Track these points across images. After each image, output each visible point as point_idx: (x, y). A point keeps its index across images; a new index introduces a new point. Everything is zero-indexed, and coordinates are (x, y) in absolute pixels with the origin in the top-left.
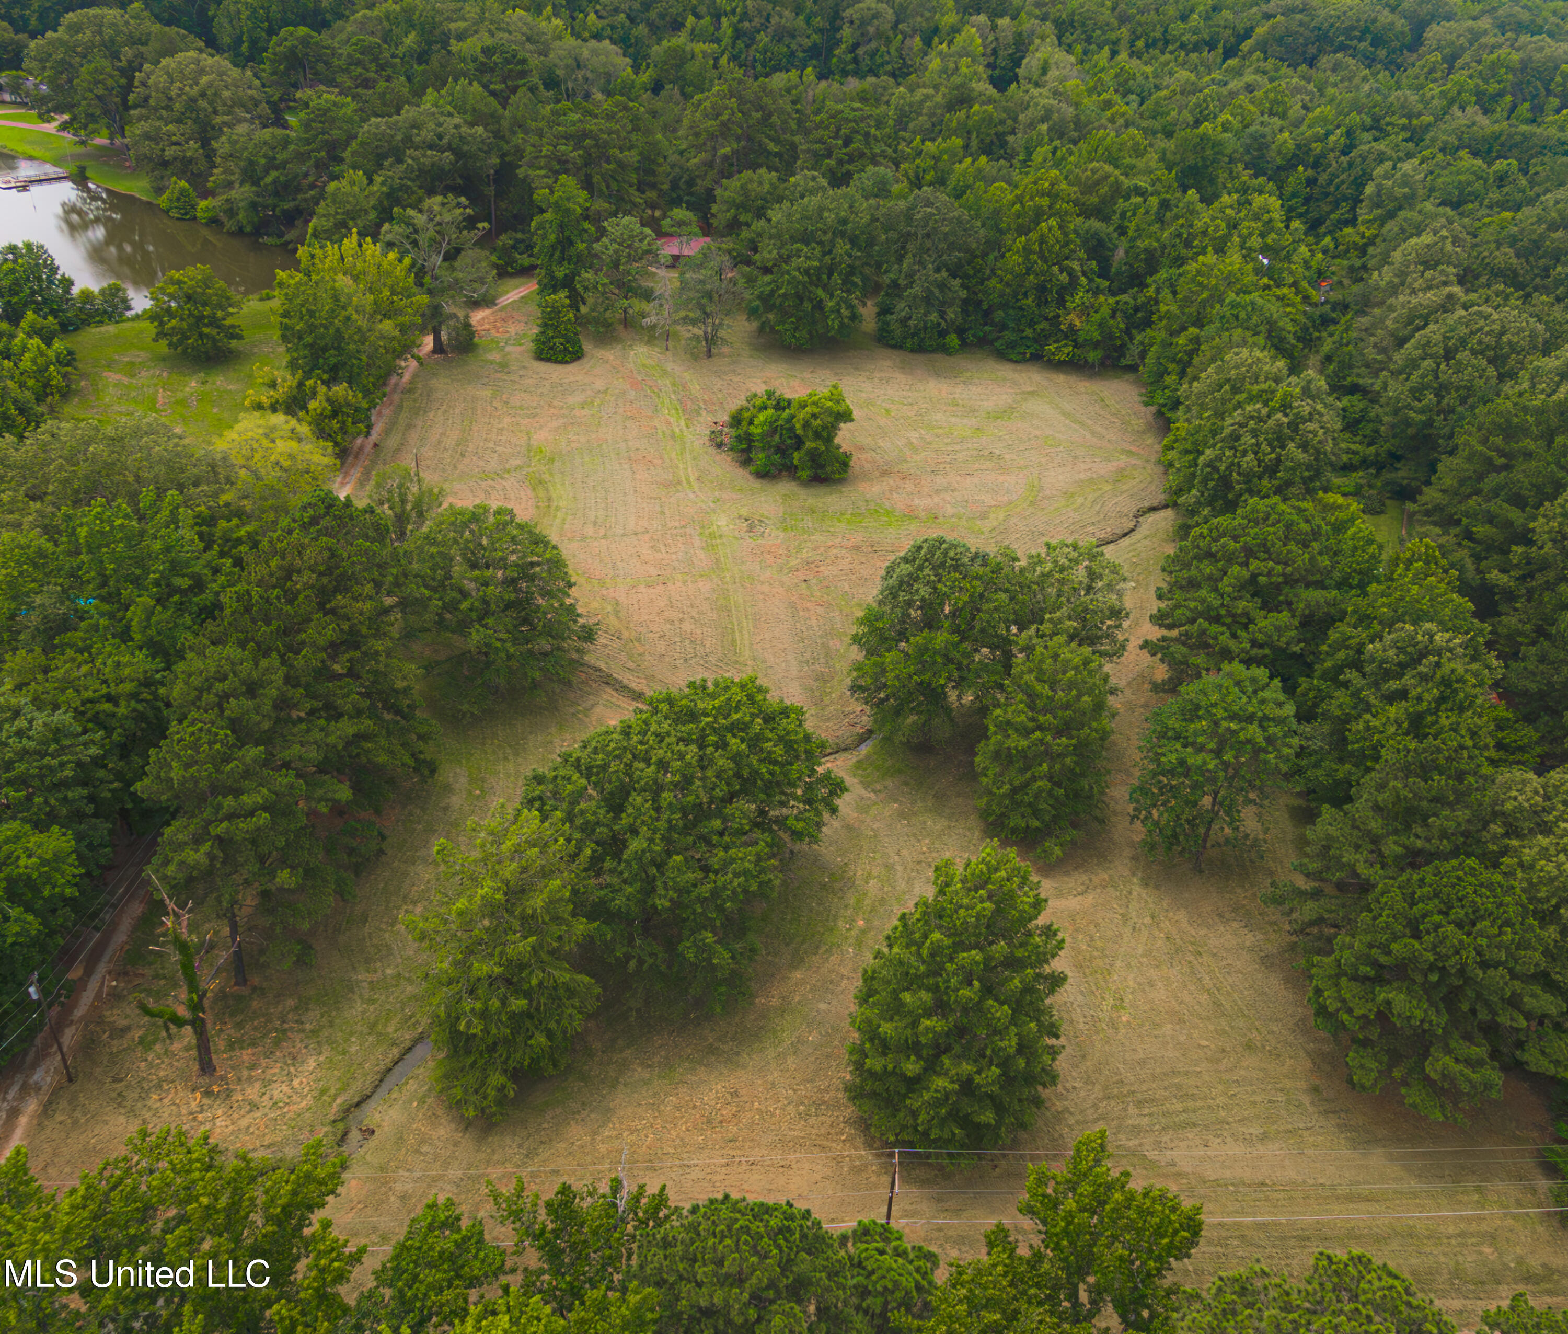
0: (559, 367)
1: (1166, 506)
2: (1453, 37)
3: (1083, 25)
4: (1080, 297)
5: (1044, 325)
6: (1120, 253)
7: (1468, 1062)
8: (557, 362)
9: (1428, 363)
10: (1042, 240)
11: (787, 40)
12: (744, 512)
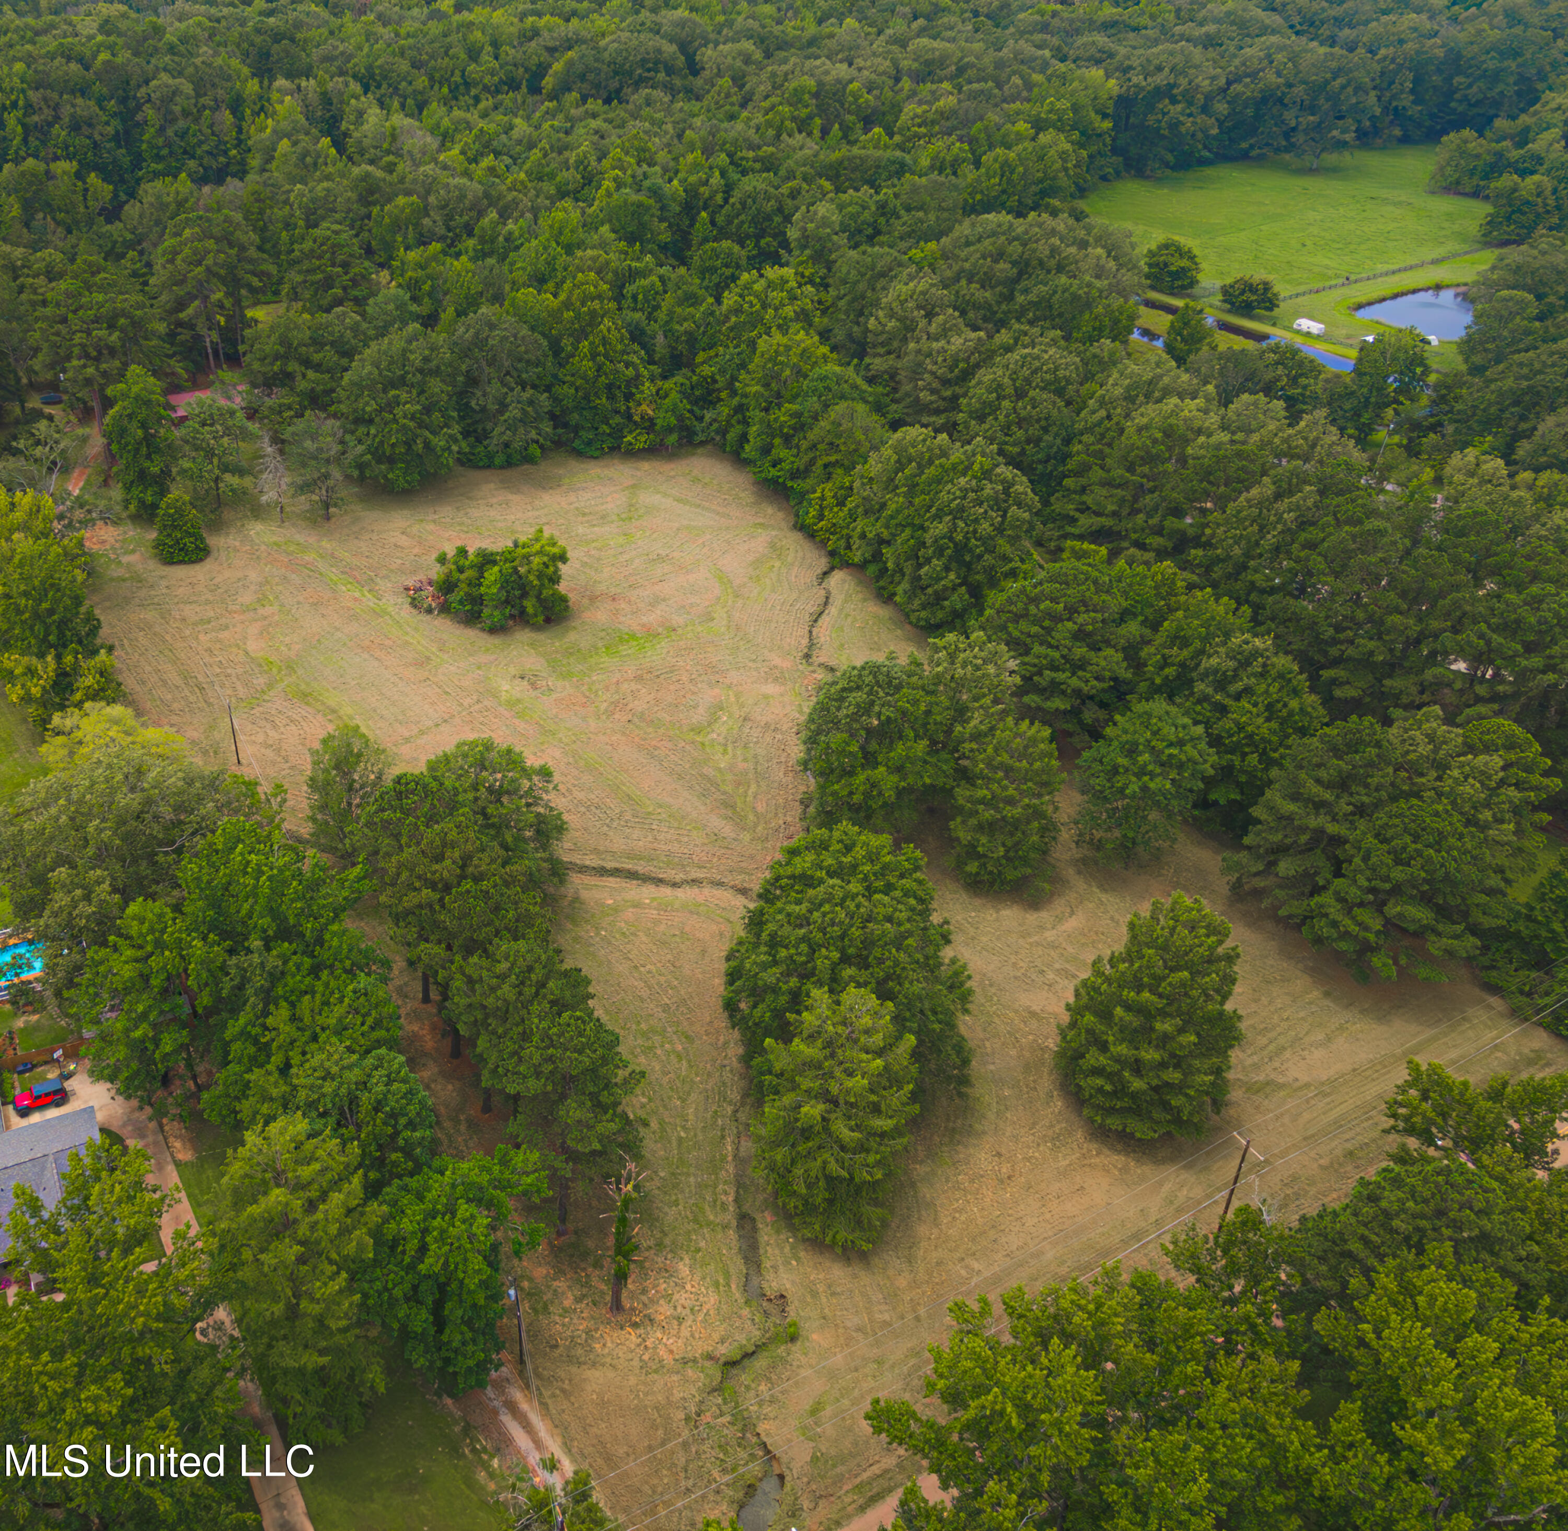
0: (197, 567)
1: (832, 569)
2: (729, 60)
3: (385, 78)
4: (648, 388)
5: (617, 419)
6: (660, 339)
7: (1456, 937)
8: (192, 562)
9: (1006, 404)
10: (605, 342)
11: (85, 130)
12: (512, 670)
